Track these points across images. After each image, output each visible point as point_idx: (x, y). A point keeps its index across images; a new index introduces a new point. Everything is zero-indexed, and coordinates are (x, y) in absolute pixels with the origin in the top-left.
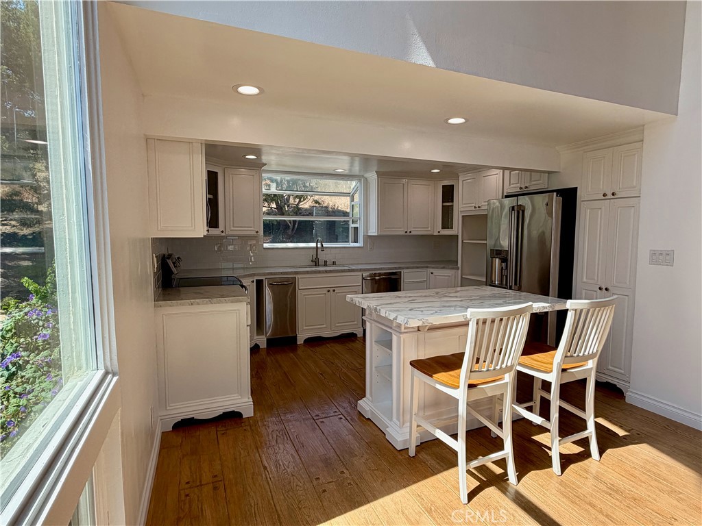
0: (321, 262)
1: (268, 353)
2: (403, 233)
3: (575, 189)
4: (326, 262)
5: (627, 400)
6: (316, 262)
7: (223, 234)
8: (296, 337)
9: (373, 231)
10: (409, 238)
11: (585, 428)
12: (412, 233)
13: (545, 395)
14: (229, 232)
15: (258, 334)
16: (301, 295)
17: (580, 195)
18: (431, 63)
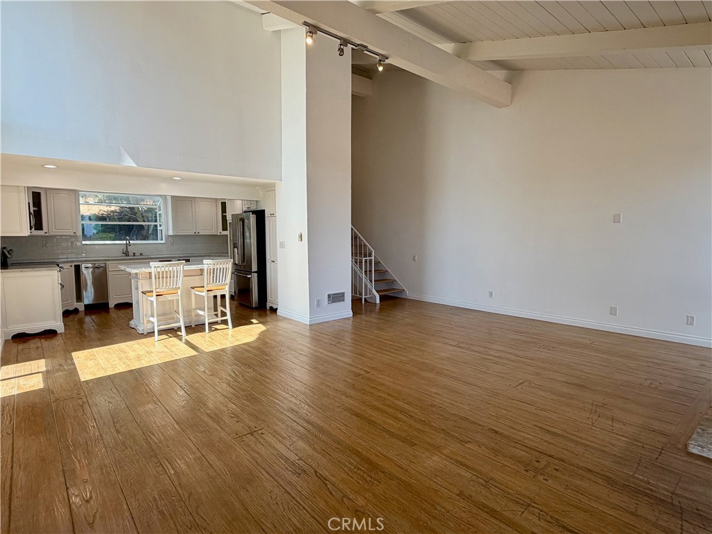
0: (131, 254)
1: (86, 314)
2: (193, 234)
3: (264, 210)
4: (134, 253)
5: (278, 314)
6: (126, 254)
7: (47, 234)
8: (108, 303)
9: (171, 233)
10: (197, 236)
11: (226, 316)
12: (200, 234)
13: (224, 310)
14: (52, 233)
15: (77, 302)
16: (110, 275)
17: (267, 214)
18: (135, 165)
